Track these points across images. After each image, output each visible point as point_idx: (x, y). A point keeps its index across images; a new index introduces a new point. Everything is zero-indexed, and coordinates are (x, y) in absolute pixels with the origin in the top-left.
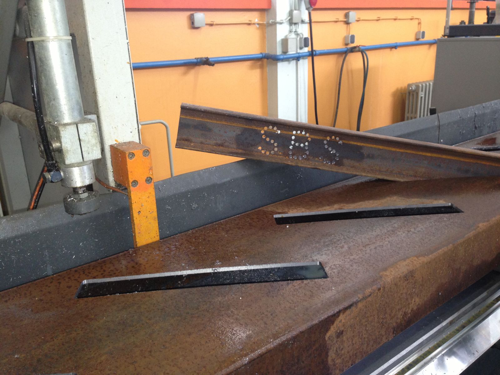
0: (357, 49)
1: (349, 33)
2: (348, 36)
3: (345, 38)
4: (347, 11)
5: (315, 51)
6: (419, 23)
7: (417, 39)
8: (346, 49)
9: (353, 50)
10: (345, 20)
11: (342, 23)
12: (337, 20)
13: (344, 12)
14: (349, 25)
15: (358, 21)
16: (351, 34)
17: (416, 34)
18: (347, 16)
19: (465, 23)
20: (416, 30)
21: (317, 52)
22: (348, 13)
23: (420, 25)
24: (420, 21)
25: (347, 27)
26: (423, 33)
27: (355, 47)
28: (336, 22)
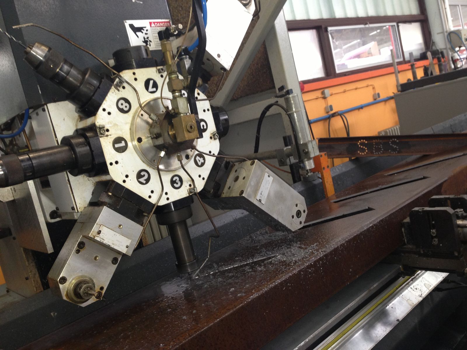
0: (337, 114)
1: (328, 104)
2: (328, 107)
3: (326, 108)
4: (322, 90)
5: (310, 120)
6: (374, 88)
7: (375, 99)
8: (328, 116)
9: (334, 115)
10: (323, 96)
11: (321, 99)
12: (317, 97)
13: (321, 91)
14: (326, 99)
15: (331, 95)
16: (329, 105)
17: (374, 96)
18: (323, 93)
19: (410, 80)
20: (373, 93)
21: (312, 121)
22: (324, 91)
23: (374, 89)
24: (373, 86)
25: (325, 101)
26: (379, 94)
27: (335, 113)
28: (317, 99)
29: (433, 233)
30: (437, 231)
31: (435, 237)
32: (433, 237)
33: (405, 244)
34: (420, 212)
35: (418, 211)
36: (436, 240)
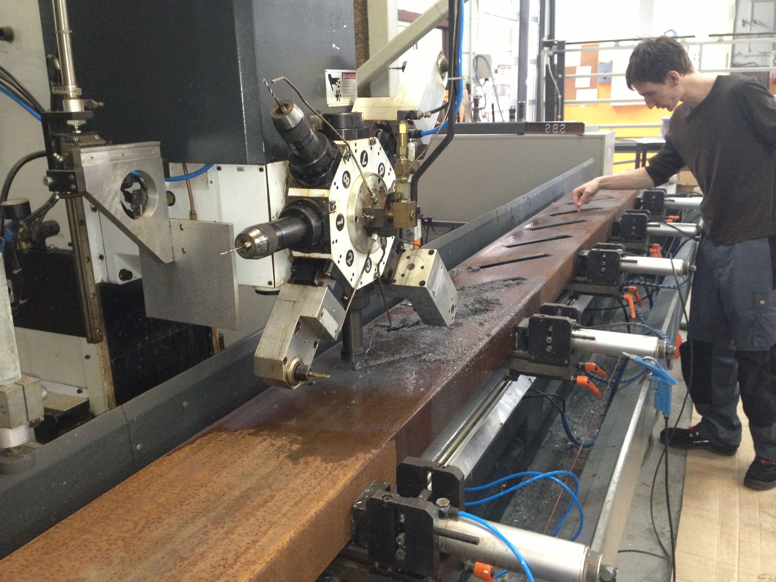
29: (549, 340)
30: (553, 339)
31: (550, 344)
32: (548, 344)
33: (515, 349)
34: (541, 319)
35: (538, 318)
36: (550, 347)
